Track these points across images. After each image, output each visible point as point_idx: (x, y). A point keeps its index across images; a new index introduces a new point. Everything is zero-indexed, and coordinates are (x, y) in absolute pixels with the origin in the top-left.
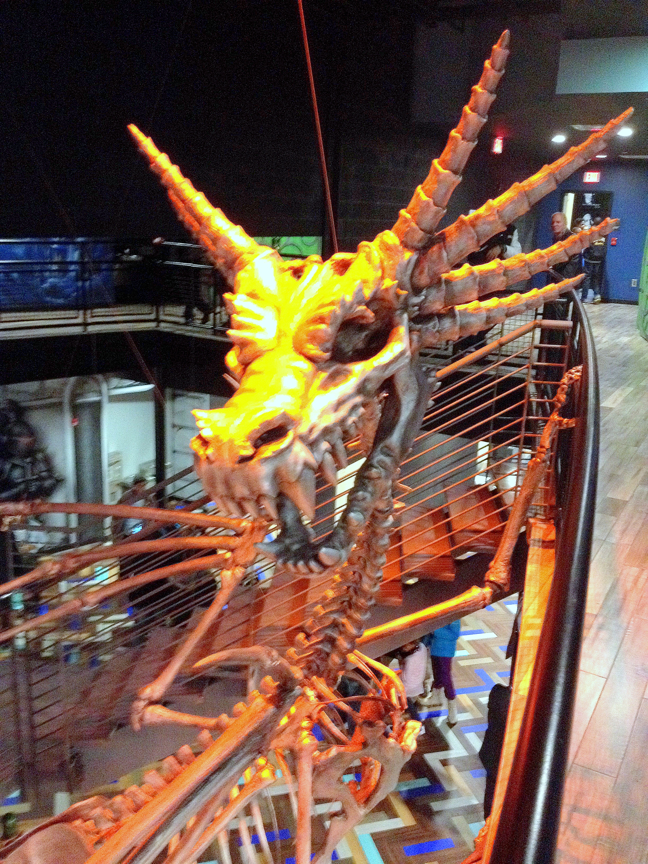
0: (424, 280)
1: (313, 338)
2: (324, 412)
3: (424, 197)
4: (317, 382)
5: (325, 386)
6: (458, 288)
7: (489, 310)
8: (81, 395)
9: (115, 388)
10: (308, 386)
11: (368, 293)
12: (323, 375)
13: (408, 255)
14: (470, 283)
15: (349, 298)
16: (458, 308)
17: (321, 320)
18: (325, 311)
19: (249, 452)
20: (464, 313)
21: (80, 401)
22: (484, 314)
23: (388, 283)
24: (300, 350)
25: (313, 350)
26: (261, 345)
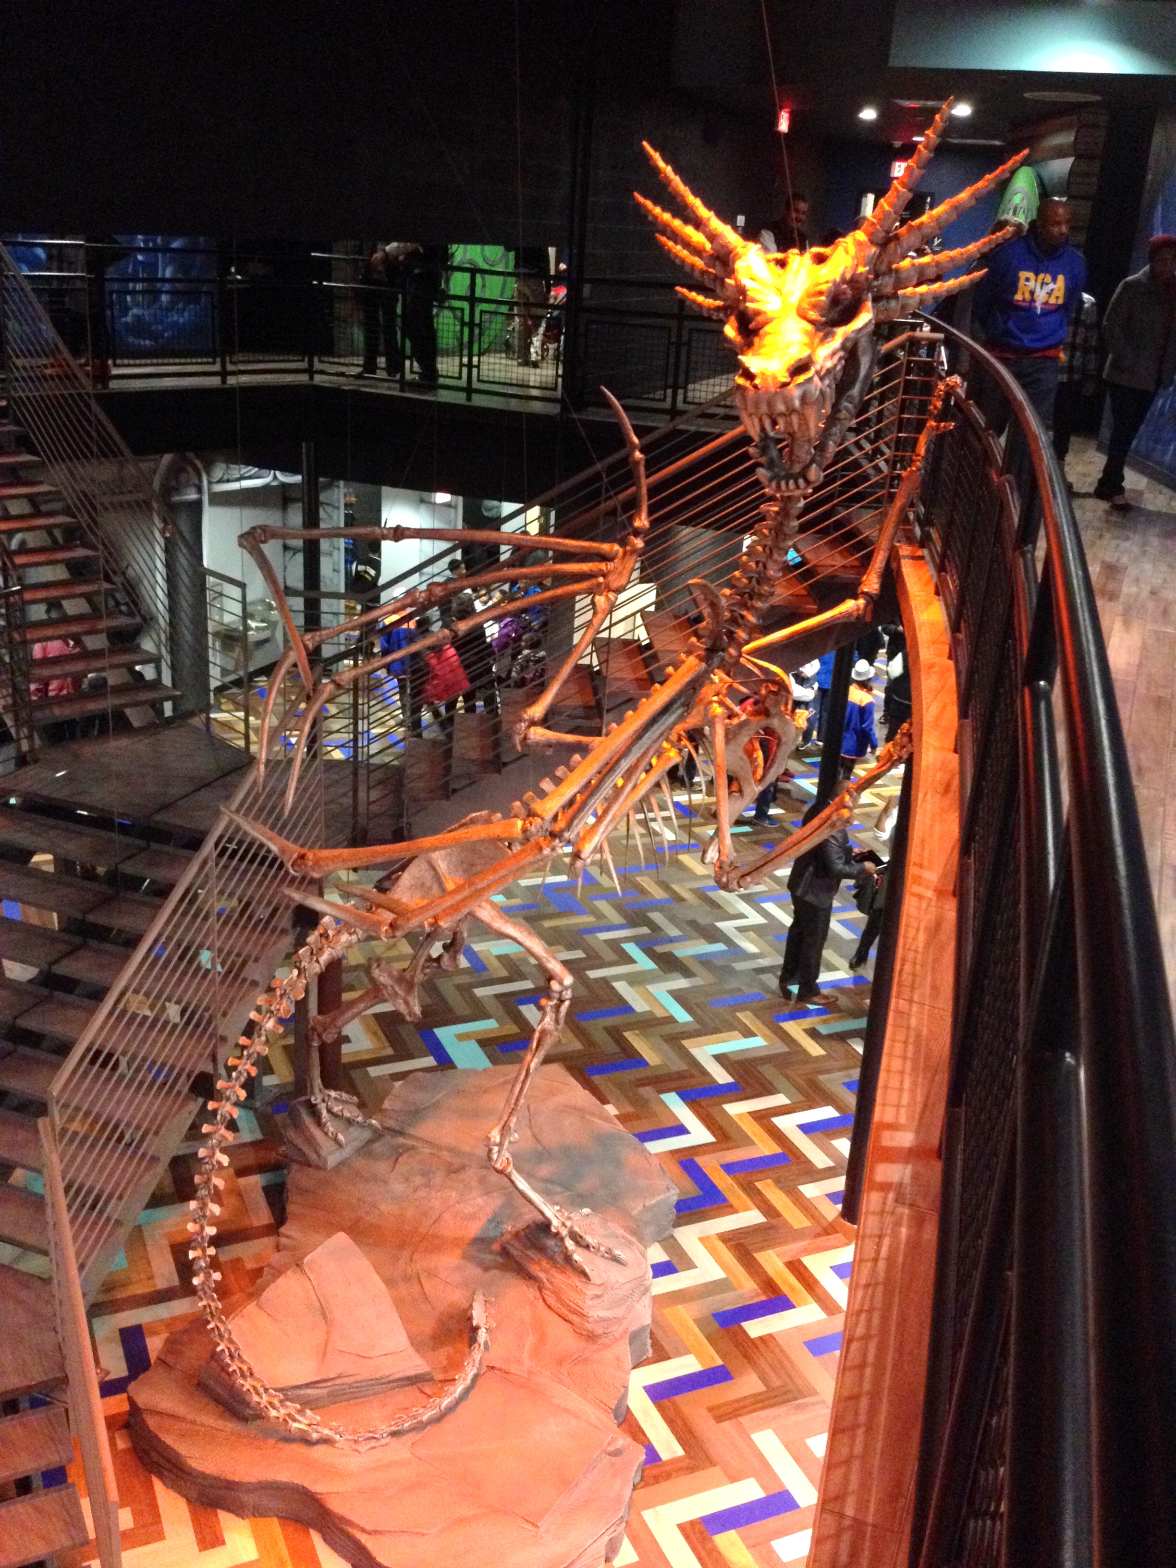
0: (883, 268)
1: (814, 306)
2: (825, 359)
3: (887, 207)
4: (817, 340)
5: (823, 341)
6: (904, 275)
7: (921, 294)
8: (177, 490)
9: (220, 481)
10: (812, 342)
11: (848, 276)
12: (821, 334)
13: (874, 249)
14: (913, 273)
15: (838, 279)
16: (900, 292)
17: (821, 293)
18: (824, 287)
19: (786, 380)
20: (905, 296)
21: (176, 498)
22: (917, 298)
23: (861, 269)
24: (803, 316)
25: (813, 315)
26: (770, 314)
